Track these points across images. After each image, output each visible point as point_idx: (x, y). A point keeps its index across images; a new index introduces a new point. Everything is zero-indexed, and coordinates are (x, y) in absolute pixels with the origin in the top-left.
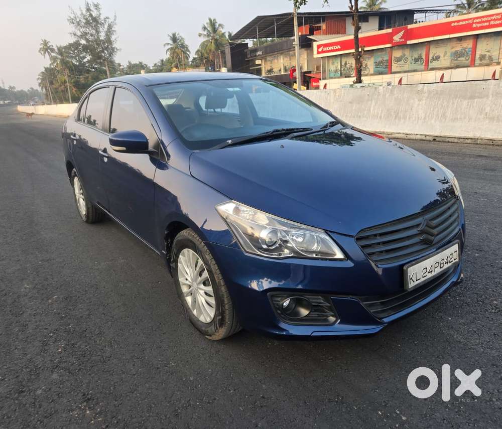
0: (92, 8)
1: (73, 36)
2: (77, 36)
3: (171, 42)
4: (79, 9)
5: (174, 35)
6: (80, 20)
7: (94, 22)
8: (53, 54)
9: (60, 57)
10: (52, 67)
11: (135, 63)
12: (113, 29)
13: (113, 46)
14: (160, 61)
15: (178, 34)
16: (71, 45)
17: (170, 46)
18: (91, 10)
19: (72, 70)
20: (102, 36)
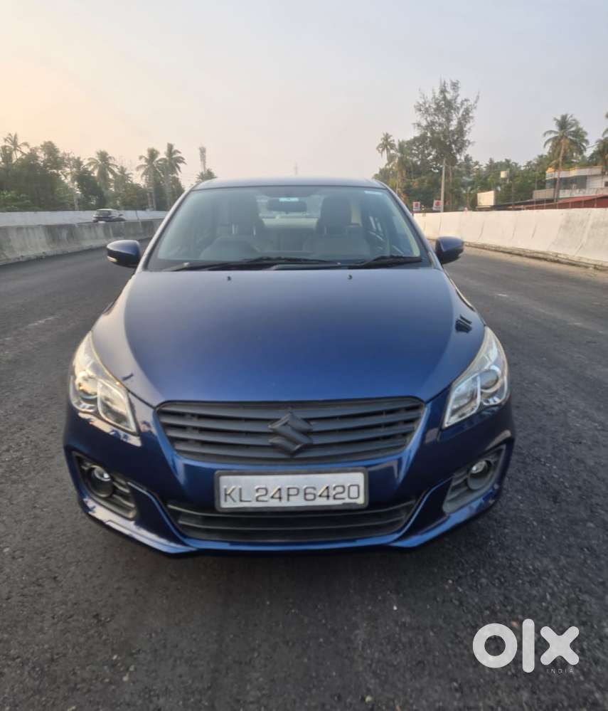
0: (449, 89)
1: (416, 127)
2: (422, 126)
3: (556, 129)
4: (431, 92)
5: (564, 118)
6: (430, 106)
7: (447, 107)
8: (392, 152)
9: (399, 154)
10: (388, 167)
11: (499, 161)
12: (471, 115)
13: (465, 139)
14: (537, 157)
15: (571, 116)
16: (416, 139)
17: (553, 135)
18: (446, 91)
19: (410, 172)
20: (454, 125)
